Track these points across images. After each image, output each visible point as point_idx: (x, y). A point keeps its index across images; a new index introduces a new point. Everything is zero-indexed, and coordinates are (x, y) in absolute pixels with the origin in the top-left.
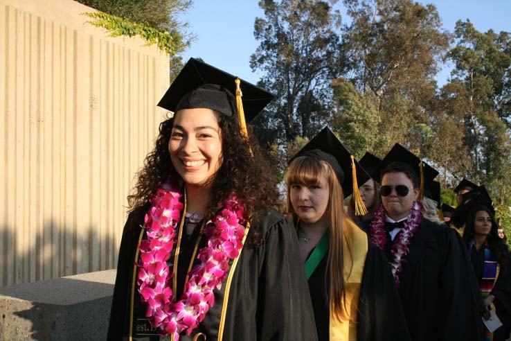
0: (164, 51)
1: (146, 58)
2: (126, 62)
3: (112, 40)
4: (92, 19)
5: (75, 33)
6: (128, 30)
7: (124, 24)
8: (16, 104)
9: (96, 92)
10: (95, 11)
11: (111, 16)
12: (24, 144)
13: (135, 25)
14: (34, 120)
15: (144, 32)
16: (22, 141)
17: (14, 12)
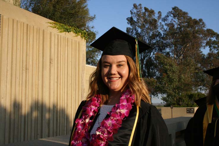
0: (84, 39)
1: (75, 41)
2: (66, 44)
3: (60, 34)
4: (51, 25)
5: (44, 30)
6: (67, 29)
7: (65, 27)
8: (16, 62)
9: (53, 57)
10: (53, 22)
11: (60, 24)
12: (19, 79)
13: (70, 27)
14: (24, 69)
15: (74, 31)
16: (18, 78)
17: (16, 22)
